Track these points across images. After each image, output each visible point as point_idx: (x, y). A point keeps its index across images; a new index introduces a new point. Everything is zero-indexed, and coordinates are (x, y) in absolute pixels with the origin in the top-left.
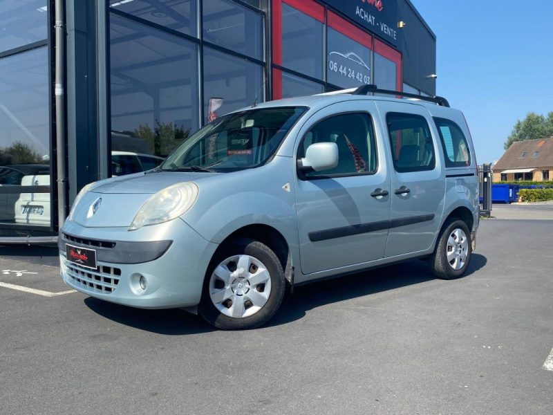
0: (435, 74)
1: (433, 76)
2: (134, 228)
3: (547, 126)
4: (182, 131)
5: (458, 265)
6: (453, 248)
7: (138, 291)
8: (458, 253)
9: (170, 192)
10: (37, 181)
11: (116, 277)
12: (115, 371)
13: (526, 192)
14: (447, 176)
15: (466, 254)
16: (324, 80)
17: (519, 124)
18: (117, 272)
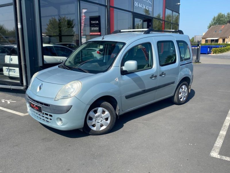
0: (180, 3)
1: (179, 4)
2: (56, 99)
3: (226, 19)
4: (70, 20)
5: (183, 99)
6: (182, 93)
7: (60, 124)
8: (183, 95)
9: (70, 85)
10: (11, 58)
11: (51, 118)
12: (53, 158)
13: (215, 50)
14: (181, 65)
15: (187, 95)
16: (132, 11)
17: (215, 18)
18: (51, 116)
